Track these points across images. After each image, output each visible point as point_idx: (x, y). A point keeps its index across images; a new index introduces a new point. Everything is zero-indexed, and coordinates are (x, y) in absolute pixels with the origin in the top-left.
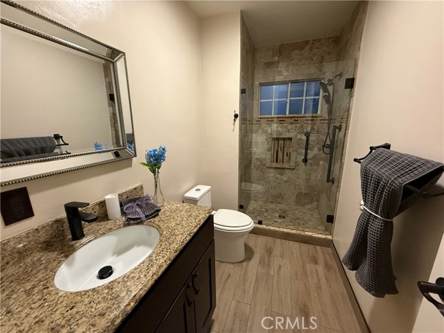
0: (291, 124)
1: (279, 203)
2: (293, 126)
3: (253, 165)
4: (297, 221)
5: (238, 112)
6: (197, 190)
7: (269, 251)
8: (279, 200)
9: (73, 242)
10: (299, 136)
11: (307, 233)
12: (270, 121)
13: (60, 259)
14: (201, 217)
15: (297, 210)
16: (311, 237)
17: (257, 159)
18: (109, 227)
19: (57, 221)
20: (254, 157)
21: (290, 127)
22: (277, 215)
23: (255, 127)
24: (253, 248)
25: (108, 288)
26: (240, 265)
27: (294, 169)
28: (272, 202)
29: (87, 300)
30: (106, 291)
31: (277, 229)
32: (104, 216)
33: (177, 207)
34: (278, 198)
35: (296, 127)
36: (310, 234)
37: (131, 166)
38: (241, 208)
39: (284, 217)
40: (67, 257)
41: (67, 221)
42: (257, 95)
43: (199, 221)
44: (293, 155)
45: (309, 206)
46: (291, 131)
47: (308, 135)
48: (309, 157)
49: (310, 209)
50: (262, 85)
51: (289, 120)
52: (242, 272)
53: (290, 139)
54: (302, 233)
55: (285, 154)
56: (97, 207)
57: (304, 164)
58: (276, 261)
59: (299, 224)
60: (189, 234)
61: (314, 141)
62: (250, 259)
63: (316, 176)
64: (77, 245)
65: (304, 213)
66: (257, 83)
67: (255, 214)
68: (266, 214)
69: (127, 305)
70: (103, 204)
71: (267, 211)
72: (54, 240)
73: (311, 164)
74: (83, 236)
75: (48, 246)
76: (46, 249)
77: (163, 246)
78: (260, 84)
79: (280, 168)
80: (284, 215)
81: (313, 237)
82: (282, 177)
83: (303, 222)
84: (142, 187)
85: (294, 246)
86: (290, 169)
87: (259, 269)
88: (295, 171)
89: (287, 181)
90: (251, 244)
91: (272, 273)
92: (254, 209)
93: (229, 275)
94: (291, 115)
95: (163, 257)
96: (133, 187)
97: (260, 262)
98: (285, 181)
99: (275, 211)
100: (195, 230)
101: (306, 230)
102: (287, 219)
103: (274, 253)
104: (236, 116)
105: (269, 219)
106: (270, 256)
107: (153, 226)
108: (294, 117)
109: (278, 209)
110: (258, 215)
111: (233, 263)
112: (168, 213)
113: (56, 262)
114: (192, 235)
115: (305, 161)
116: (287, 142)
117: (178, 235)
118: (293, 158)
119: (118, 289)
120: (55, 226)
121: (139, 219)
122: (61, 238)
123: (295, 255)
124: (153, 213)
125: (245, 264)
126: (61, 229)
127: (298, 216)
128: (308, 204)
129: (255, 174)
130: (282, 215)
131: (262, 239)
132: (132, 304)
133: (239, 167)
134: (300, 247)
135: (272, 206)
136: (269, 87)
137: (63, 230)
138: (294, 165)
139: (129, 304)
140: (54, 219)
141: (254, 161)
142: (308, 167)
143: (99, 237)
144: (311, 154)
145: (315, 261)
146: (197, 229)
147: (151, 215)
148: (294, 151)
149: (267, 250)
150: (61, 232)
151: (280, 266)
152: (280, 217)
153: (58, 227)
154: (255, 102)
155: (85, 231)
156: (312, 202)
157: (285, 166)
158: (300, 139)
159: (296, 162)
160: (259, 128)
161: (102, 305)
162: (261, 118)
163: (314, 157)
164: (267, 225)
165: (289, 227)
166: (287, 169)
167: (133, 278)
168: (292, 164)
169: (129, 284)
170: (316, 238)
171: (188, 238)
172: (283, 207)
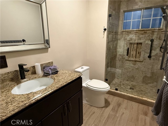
0: (142, 34)
1: (132, 81)
2: (143, 36)
3: (117, 58)
4: (141, 92)
5: (106, 27)
6: (82, 68)
7: (119, 105)
8: (132, 79)
9: (21, 80)
10: (147, 42)
11: (143, 98)
12: (129, 33)
13: (15, 84)
14: (74, 77)
15: (142, 86)
16: (146, 101)
17: (120, 55)
18: (35, 76)
19: (16, 71)
20: (118, 54)
21: (141, 36)
22: (129, 87)
23: (119, 37)
24: (110, 102)
25: (27, 95)
26: (101, 108)
27: (142, 62)
28: (127, 80)
29: (19, 97)
30: (26, 96)
31: (126, 94)
32: (34, 73)
33: (66, 72)
34: (132, 78)
35: (145, 36)
36: (146, 99)
37: (47, 52)
38: (106, 80)
39: (133, 89)
40: (18, 84)
41: (19, 71)
42: (121, 18)
43: (73, 78)
44: (142, 53)
45: (151, 85)
46: (141, 39)
47: (152, 41)
48: (152, 54)
49: (151, 87)
50: (125, 12)
51: (141, 32)
52: (101, 112)
53: (141, 44)
54: (141, 98)
55: (137, 53)
56: (32, 68)
57: (149, 59)
58: (122, 110)
59: (141, 94)
60: (66, 82)
61: (156, 45)
62: (107, 107)
63: (157, 67)
64: (22, 81)
65: (147, 88)
66: (122, 11)
67: (116, 86)
68: (122, 86)
69: (32, 101)
70: (34, 67)
71: (123, 84)
72: (14, 78)
73: (154, 59)
74: (25, 78)
75: (12, 80)
76: (12, 81)
77: (53, 85)
78: (124, 11)
79: (134, 61)
80: (133, 88)
81: (148, 101)
82: (135, 66)
83: (144, 93)
84: (52, 62)
85: (135, 105)
86: (140, 62)
87: (111, 112)
88: (143, 63)
89: (137, 69)
90: (110, 100)
91: (117, 115)
92: (116, 83)
93: (94, 112)
94: (142, 29)
95: (51, 89)
96: (48, 62)
97: (112, 109)
98: (136, 69)
99: (128, 85)
100: (69, 81)
101: (144, 97)
102: (135, 90)
103: (121, 106)
104: (105, 30)
105: (124, 89)
106: (118, 108)
107: (53, 78)
108: (144, 30)
109: (130, 84)
110: (118, 86)
111: (98, 107)
112: (61, 74)
113: (13, 85)
114: (67, 83)
115: (150, 57)
116: (139, 46)
117: (60, 82)
118: (142, 55)
119: (30, 96)
120: (15, 72)
121: (48, 73)
122: (17, 78)
123: (134, 109)
124: (55, 72)
125: (104, 109)
126: (17, 74)
127: (143, 89)
128: (150, 83)
129: (118, 63)
130: (132, 88)
131: (116, 98)
132: (34, 101)
133: (106, 58)
134: (139, 106)
135: (127, 82)
136: (130, 13)
137: (18, 75)
138: (142, 59)
139: (32, 100)
140: (15, 70)
141: (118, 56)
142: (152, 61)
143: (31, 80)
144: (154, 53)
145: (146, 114)
146: (70, 81)
147: (54, 73)
148: (143, 51)
149: (118, 104)
150: (17, 76)
151: (123, 113)
152: (130, 88)
153: (16, 73)
154: (120, 22)
155: (26, 77)
156: (153, 83)
157: (137, 59)
158: (148, 43)
159: (144, 58)
160: (122, 37)
161: (24, 99)
162: (123, 31)
163: (156, 55)
164: (120, 91)
165: (133, 94)
166: (138, 61)
167: (37, 93)
168: (141, 59)
169: (35, 95)
170: (149, 102)
171: (65, 84)
172: (134, 83)
